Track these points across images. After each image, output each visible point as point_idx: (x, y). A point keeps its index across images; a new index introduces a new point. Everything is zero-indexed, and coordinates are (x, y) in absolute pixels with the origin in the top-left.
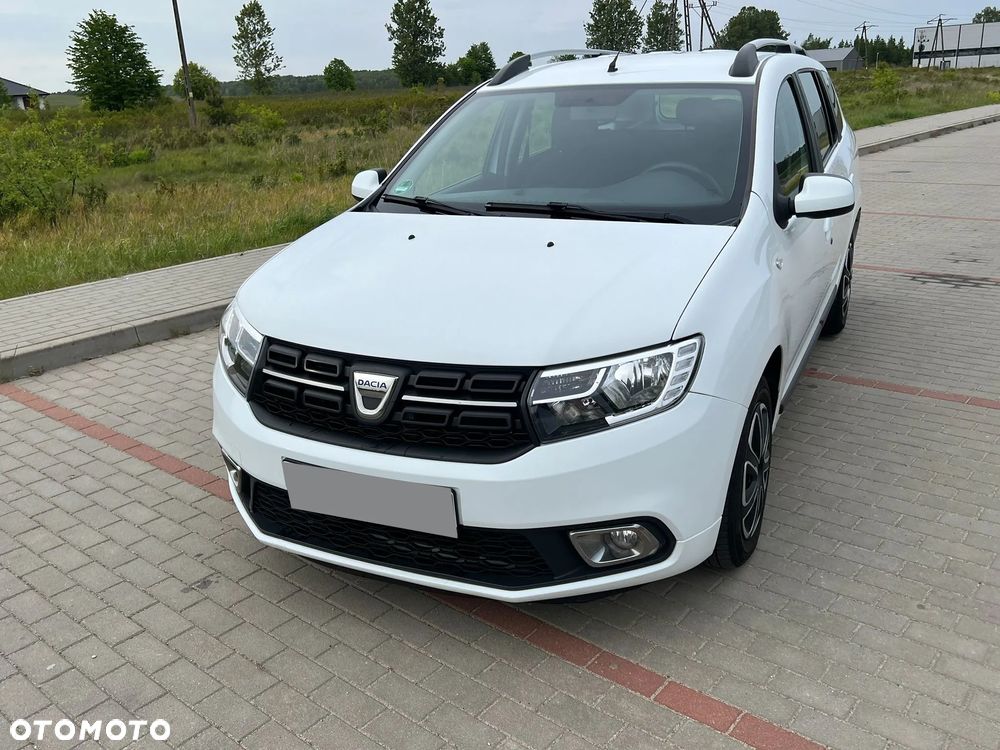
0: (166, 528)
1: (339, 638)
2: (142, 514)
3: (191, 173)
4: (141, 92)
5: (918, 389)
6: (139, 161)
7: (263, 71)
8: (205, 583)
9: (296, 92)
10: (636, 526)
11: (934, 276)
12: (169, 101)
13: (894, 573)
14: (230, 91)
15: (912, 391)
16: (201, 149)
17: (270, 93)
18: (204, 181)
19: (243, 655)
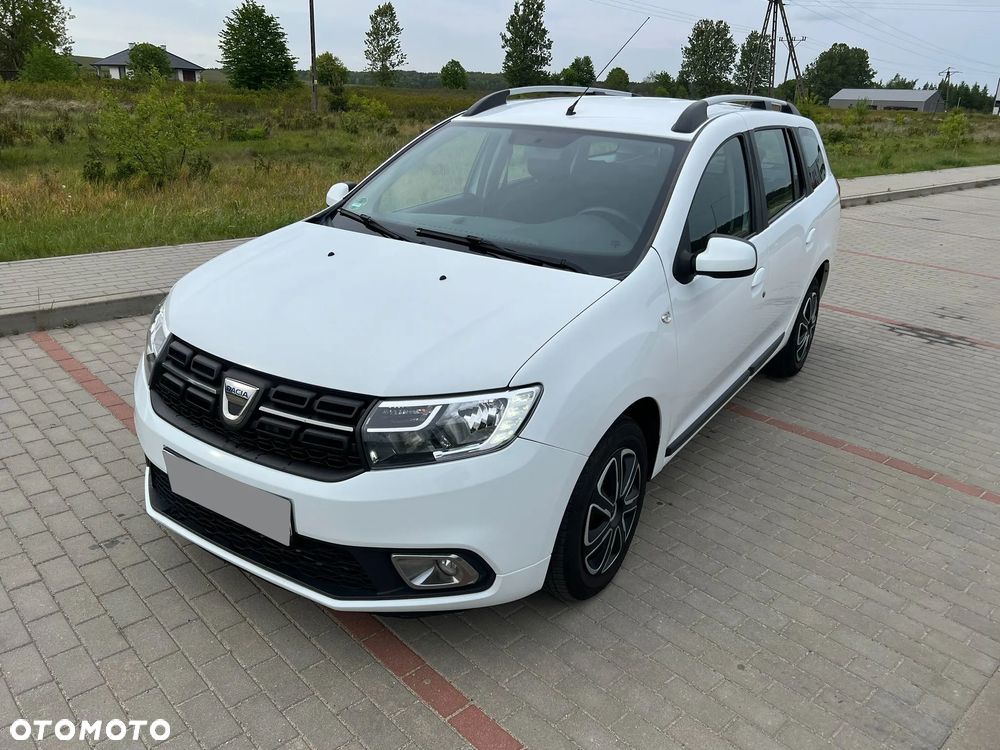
0: (106, 486)
1: (200, 614)
2: (94, 468)
3: (295, 153)
4: (277, 75)
5: (843, 443)
6: (255, 137)
7: (388, 65)
8: (113, 542)
9: (417, 87)
10: (453, 556)
11: (912, 329)
12: (299, 86)
13: (732, 628)
14: (360, 80)
15: (836, 443)
16: (311, 131)
17: (392, 85)
18: (301, 161)
19: (111, 617)
